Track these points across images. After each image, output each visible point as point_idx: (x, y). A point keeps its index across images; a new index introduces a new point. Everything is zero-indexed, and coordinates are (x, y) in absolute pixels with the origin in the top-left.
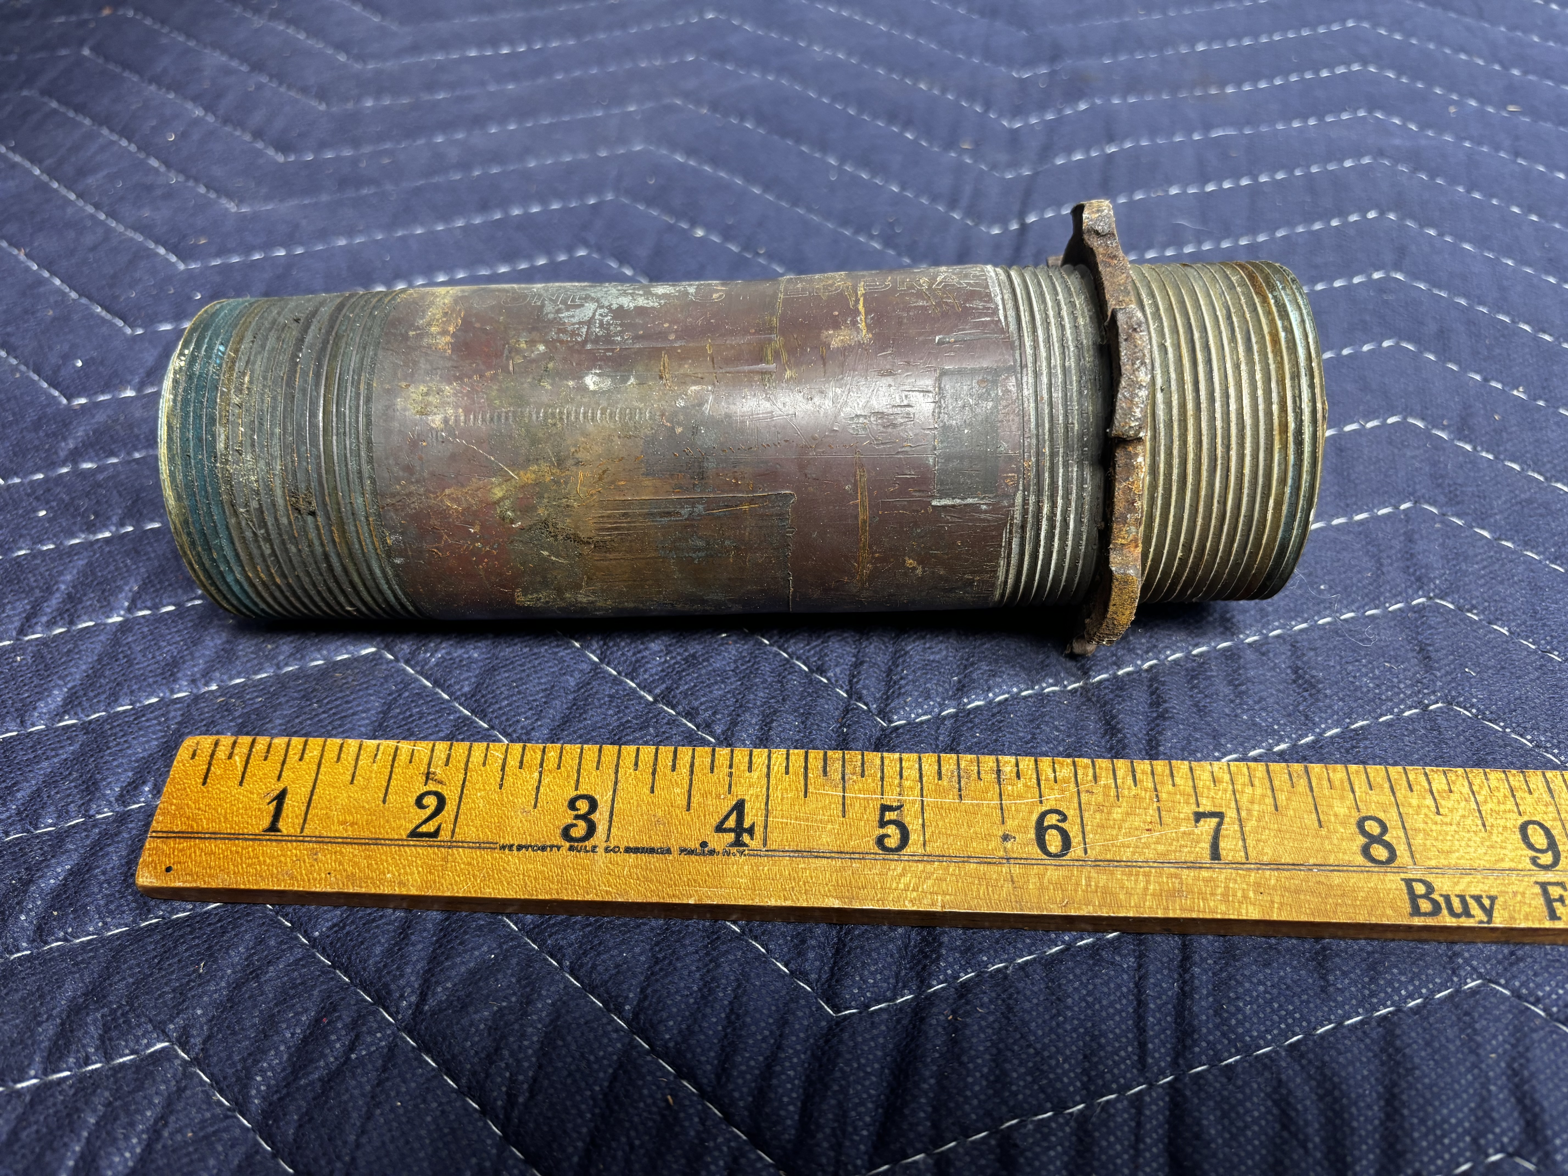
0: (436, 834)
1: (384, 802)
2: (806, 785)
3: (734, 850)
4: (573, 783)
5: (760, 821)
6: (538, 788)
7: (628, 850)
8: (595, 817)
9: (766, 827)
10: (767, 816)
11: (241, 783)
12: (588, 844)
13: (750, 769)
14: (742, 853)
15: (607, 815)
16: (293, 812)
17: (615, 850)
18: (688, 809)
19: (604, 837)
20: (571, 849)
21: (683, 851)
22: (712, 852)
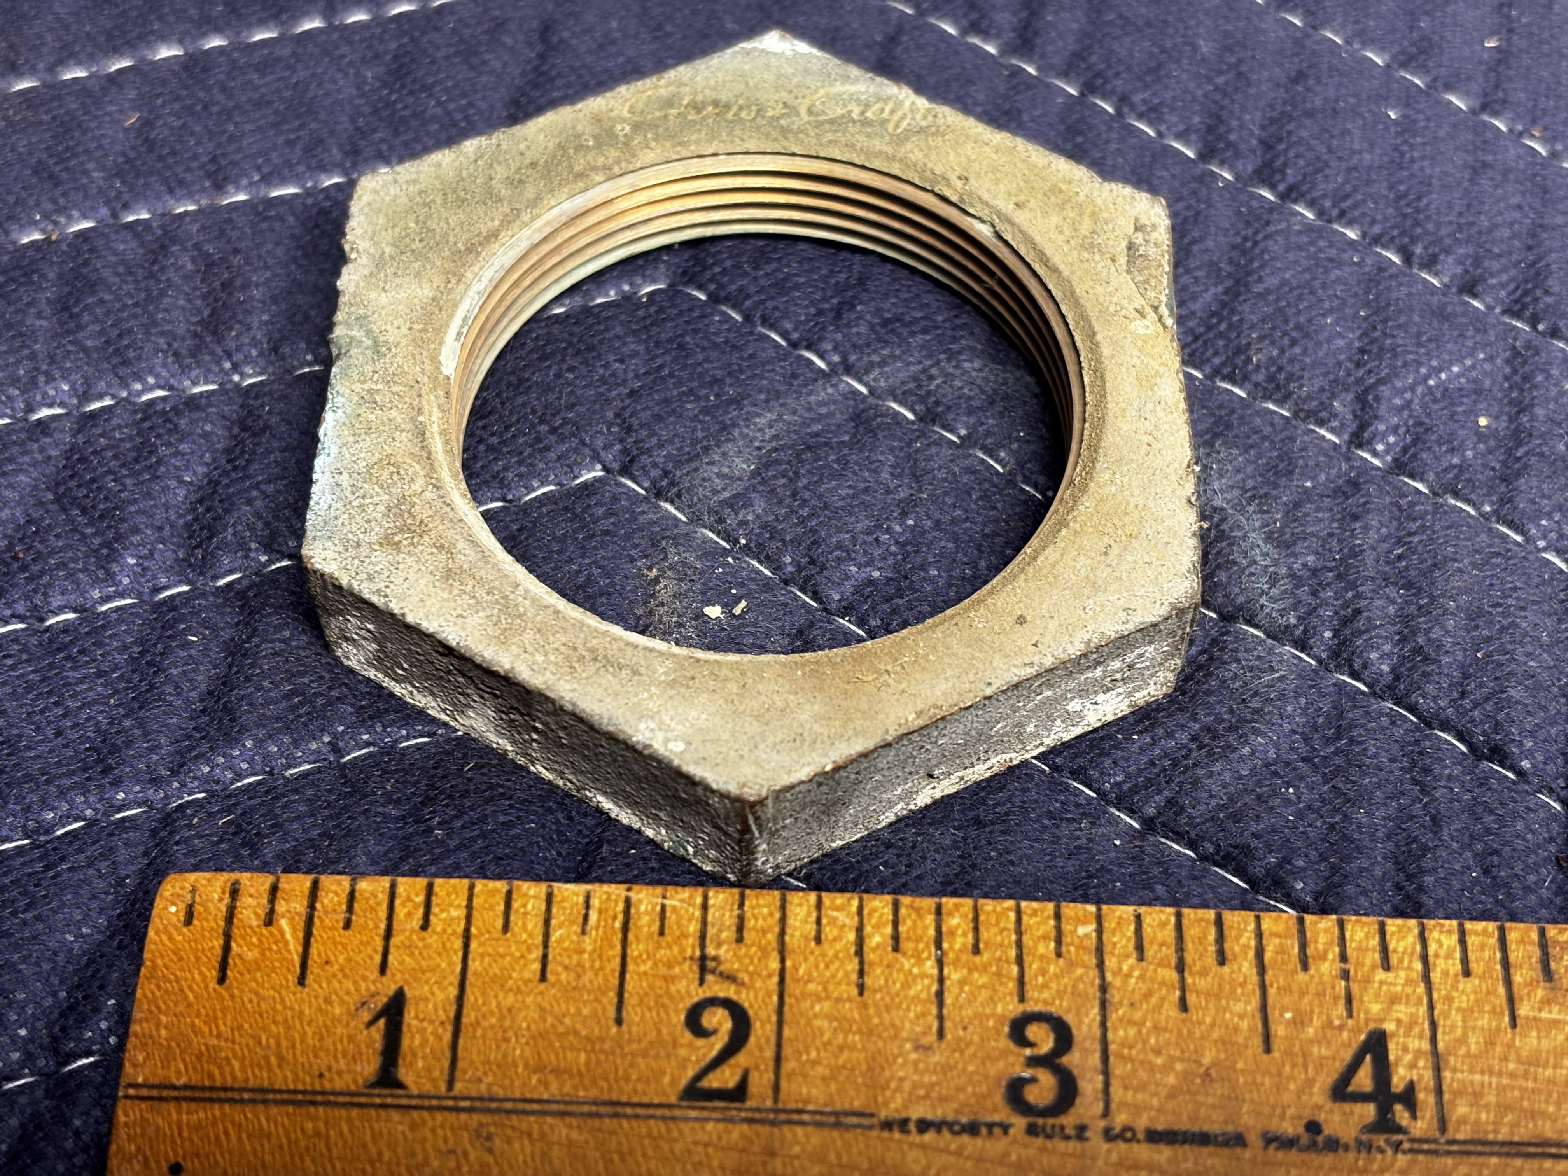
0: (739, 1093)
1: (619, 1021)
2: (1511, 1000)
3: (1380, 1140)
4: (1012, 985)
5: (1425, 1075)
6: (940, 995)
7: (1154, 1137)
8: (1071, 1060)
9: (1439, 1091)
10: (1438, 1070)
11: (302, 980)
12: (1068, 1120)
13: (1386, 965)
14: (1397, 1147)
15: (1095, 1059)
16: (425, 1041)
17: (1126, 1135)
18: (1268, 1050)
19: (1099, 1107)
20: (1032, 1130)
21: (1271, 1140)
22: (1333, 1145)
